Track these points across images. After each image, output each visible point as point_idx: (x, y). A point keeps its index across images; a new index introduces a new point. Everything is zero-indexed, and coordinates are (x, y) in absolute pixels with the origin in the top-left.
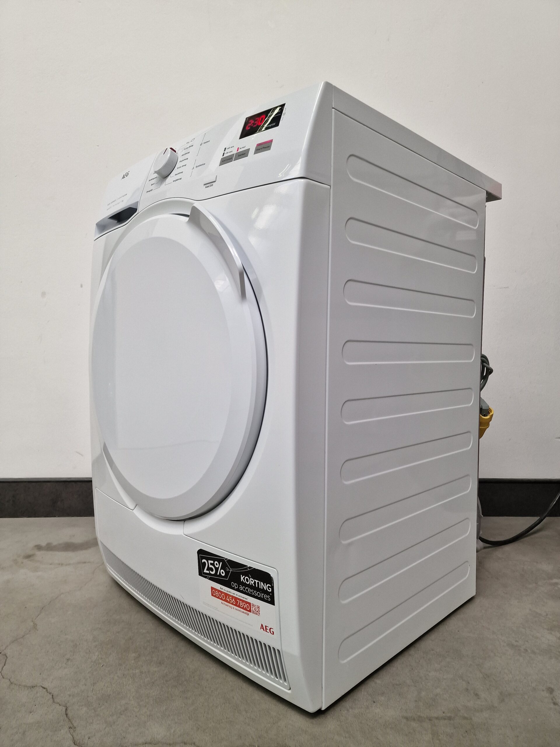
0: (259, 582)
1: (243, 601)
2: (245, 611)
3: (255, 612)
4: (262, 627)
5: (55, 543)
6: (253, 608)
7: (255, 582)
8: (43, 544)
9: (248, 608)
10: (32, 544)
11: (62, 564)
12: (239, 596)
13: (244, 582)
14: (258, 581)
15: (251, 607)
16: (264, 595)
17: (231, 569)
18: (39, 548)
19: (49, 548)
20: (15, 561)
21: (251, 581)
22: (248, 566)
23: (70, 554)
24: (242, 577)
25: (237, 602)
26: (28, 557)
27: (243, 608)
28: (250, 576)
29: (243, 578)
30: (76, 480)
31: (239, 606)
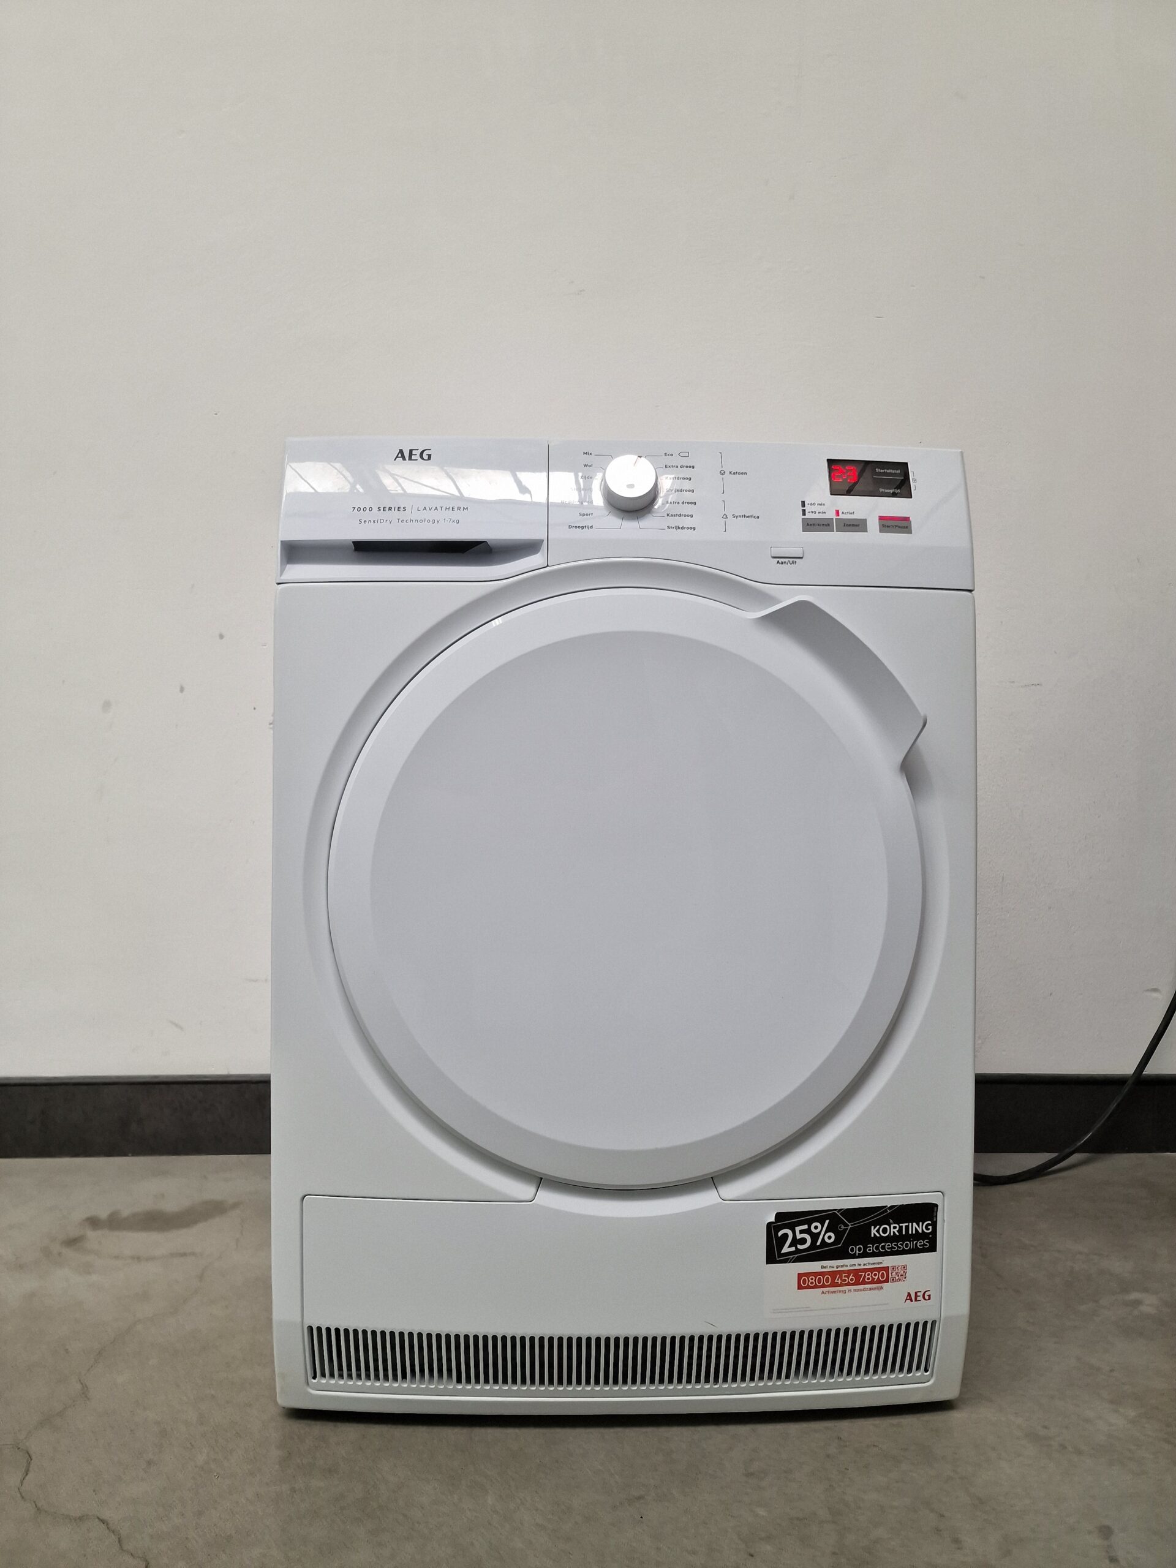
0: (908, 1226)
1: (872, 1270)
2: (874, 1286)
3: (897, 1278)
4: (908, 1298)
5: (126, 1213)
6: (894, 1273)
7: (901, 1228)
8: (103, 1214)
9: (883, 1277)
10: (79, 1215)
11: (139, 1259)
12: (864, 1265)
13: (878, 1235)
14: (907, 1224)
15: (890, 1272)
16: (916, 1243)
17: (849, 1224)
18: (94, 1222)
19: (115, 1223)
20: (46, 1252)
21: (893, 1229)
22: (889, 1206)
23: (154, 1237)
24: (874, 1228)
25: (858, 1278)
26: (73, 1242)
27: (872, 1282)
28: (891, 1221)
29: (876, 1231)
30: (170, 1080)
31: (864, 1283)
